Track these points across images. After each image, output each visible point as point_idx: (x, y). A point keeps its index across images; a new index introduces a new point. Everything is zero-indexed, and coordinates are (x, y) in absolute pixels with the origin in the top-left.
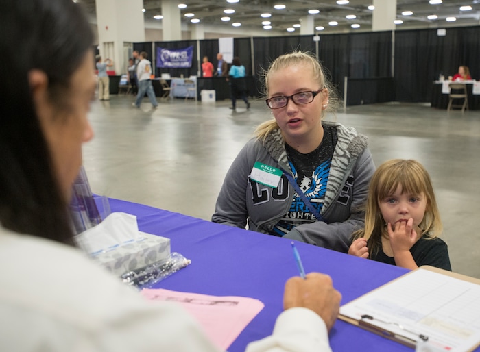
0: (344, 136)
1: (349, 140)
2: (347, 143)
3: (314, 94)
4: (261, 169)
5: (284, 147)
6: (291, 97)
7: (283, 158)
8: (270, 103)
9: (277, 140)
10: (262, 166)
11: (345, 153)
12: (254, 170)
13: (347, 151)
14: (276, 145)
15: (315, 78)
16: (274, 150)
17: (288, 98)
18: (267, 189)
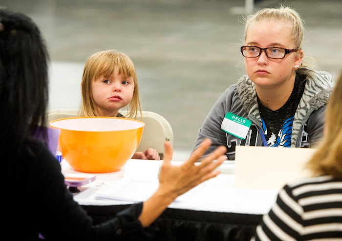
0: (311, 90)
1: (314, 94)
2: (310, 96)
3: (287, 52)
4: (232, 120)
5: (256, 99)
6: (265, 50)
7: (253, 111)
8: (244, 52)
9: (251, 92)
10: (233, 117)
11: (306, 105)
12: (226, 120)
13: (308, 104)
14: (248, 97)
15: (292, 37)
16: (245, 102)
17: (261, 49)
18: (236, 140)
